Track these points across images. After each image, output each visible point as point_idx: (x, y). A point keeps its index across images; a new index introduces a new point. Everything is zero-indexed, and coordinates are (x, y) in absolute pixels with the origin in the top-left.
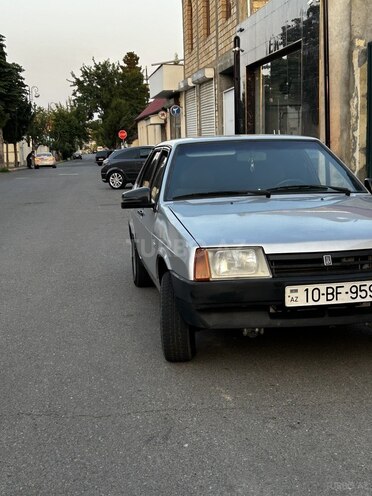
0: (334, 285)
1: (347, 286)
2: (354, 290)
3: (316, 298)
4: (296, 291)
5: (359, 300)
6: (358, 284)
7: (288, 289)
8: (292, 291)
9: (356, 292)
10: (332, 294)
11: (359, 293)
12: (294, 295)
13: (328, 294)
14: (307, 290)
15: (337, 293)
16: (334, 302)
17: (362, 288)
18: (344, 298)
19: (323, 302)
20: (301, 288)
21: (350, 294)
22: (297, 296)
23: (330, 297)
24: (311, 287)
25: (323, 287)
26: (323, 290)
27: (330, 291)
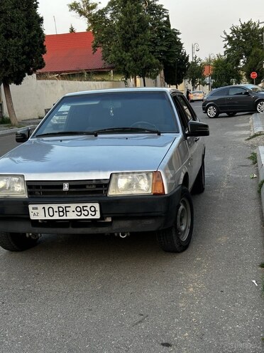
0: (63, 206)
1: (73, 206)
2: (79, 209)
3: (51, 214)
4: (37, 208)
5: (83, 217)
6: (81, 205)
7: (31, 207)
8: (33, 209)
9: (81, 211)
10: (63, 211)
11: (83, 212)
12: (35, 211)
13: (59, 212)
14: (44, 208)
15: (66, 211)
16: (64, 218)
17: (85, 208)
18: (72, 215)
19: (56, 217)
20: (40, 207)
21: (76, 213)
22: (38, 212)
23: (61, 214)
24: (47, 206)
25: (55, 207)
26: (56, 209)
27: (61, 209)
